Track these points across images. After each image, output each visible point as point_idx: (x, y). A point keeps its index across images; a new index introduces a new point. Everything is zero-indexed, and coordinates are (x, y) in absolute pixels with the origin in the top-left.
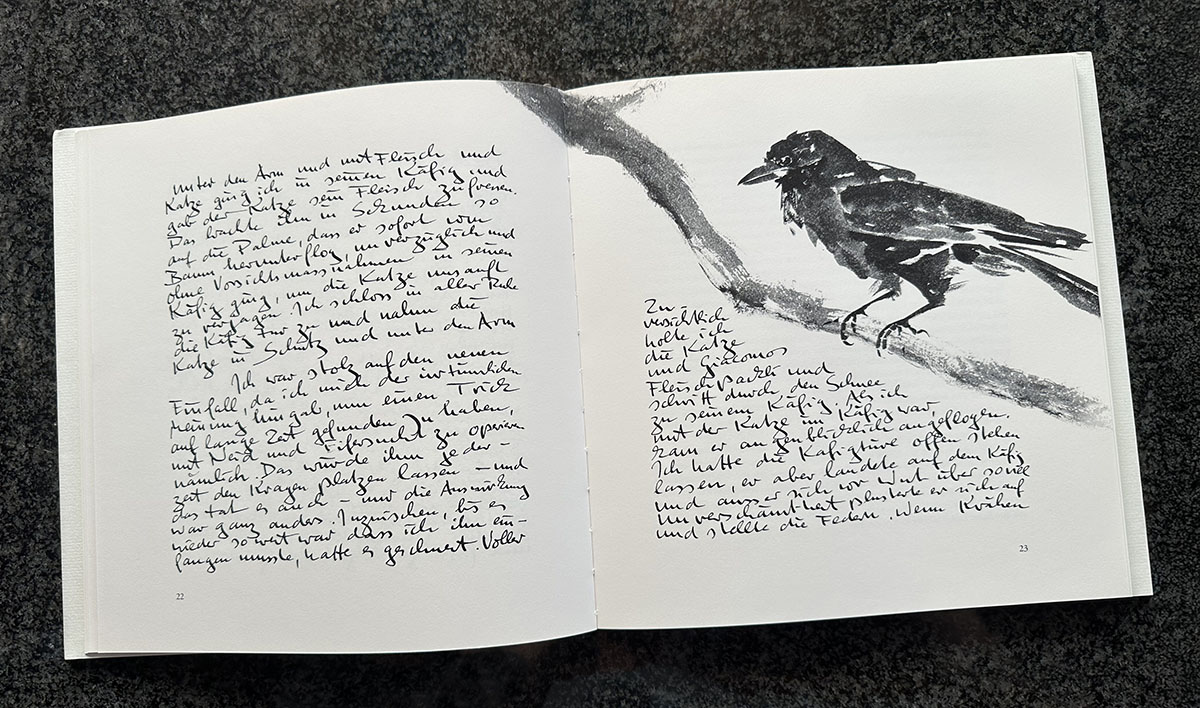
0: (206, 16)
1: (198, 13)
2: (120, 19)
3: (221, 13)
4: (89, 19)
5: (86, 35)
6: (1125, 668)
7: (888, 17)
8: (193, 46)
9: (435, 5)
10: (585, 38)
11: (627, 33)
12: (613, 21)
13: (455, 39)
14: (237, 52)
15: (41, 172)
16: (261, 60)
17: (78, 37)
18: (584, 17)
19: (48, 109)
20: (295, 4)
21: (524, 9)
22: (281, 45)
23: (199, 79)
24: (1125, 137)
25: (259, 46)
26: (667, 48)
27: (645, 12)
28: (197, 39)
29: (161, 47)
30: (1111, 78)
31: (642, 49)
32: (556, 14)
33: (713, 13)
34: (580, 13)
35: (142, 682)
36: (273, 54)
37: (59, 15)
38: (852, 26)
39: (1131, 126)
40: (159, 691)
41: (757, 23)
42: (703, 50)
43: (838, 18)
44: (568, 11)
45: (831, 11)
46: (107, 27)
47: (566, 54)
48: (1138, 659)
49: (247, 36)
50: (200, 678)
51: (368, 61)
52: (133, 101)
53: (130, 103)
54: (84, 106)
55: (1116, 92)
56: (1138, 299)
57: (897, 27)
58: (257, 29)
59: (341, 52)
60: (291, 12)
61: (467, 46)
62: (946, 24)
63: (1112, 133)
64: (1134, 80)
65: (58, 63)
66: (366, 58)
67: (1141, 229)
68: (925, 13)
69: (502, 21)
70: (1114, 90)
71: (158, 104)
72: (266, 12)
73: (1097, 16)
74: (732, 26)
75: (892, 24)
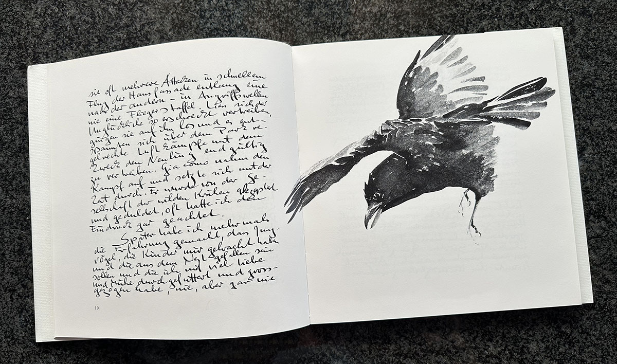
0: (112, 7)
1: (108, 5)
2: (66, 7)
3: (120, 5)
4: (50, 6)
5: (48, 14)
6: (575, 356)
7: (465, 20)
8: (105, 22)
9: (232, 6)
10: (310, 25)
11: (331, 24)
12: (324, 17)
13: (242, 23)
14: (128, 26)
15: (23, 85)
16: (140, 31)
17: (44, 15)
18: (309, 15)
19: (27, 53)
20: (159, 2)
21: (278, 9)
22: (150, 23)
23: (108, 39)
24: (583, 85)
25: (139, 23)
26: (351, 32)
27: (341, 13)
28: (107, 19)
29: (87, 23)
30: (577, 55)
31: (339, 32)
32: (295, 12)
33: (375, 15)
34: (307, 12)
35: (70, 353)
36: (146, 28)
37: (34, 3)
38: (447, 24)
39: (586, 80)
40: (79, 358)
41: (398, 21)
42: (370, 34)
43: (439, 19)
44: (301, 11)
45: (436, 16)
46: (59, 11)
47: (299, 33)
48: (582, 350)
49: (133, 19)
50: (101, 352)
51: (196, 33)
52: (72, 50)
53: (71, 51)
54: (46, 52)
55: (579, 62)
56: (587, 168)
57: (469, 25)
58: (138, 15)
59: (182, 28)
60: (157, 6)
61: (248, 27)
62: (495, 24)
63: (576, 83)
64: (588, 57)
65: (33, 29)
66: (195, 32)
67: (589, 133)
68: (484, 19)
69: (267, 15)
70: (578, 61)
71: (86, 52)
72: (143, 6)
73: (571, 23)
74: (385, 22)
75: (467, 23)
